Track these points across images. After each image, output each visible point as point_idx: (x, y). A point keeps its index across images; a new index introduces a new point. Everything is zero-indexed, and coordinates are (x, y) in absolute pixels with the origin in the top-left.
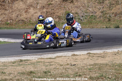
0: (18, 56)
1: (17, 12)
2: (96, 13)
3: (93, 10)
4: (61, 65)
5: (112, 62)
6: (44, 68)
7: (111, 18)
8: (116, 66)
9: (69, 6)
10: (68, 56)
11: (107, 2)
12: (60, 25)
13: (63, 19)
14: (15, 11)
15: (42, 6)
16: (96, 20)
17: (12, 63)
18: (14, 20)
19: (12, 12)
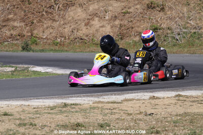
0: (62, 98)
1: (73, 25)
2: (201, 28)
3: (197, 24)
4: (130, 114)
6: (100, 117)
9: (157, 17)
10: (144, 100)
14: (68, 23)
15: (113, 16)
16: (201, 40)
17: (49, 109)
18: (67, 38)
19: (65, 24)
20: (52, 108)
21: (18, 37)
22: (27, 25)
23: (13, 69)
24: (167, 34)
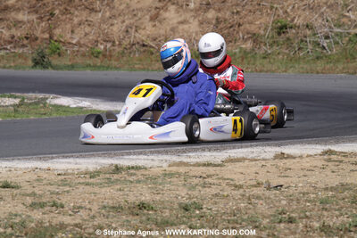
0: (110, 156)
1: (128, 19)
4: (241, 187)
10: (264, 160)
12: (258, 63)
13: (265, 45)
14: (119, 15)
15: (204, 3)
17: (88, 176)
18: (117, 43)
19: (113, 17)
20: (93, 175)
21: (25, 42)
22: (41, 18)
23: (17, 101)
24: (306, 37)
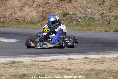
0: (10, 57)
1: (12, 10)
2: (95, 14)
3: (92, 12)
5: (110, 68)
7: (110, 21)
8: (114, 72)
9: (66, 6)
10: (64, 60)
11: (107, 4)
14: (8, 8)
15: (38, 5)
16: (95, 22)
17: (4, 64)
18: (8, 18)
19: (6, 9)
24: (73, 18)
